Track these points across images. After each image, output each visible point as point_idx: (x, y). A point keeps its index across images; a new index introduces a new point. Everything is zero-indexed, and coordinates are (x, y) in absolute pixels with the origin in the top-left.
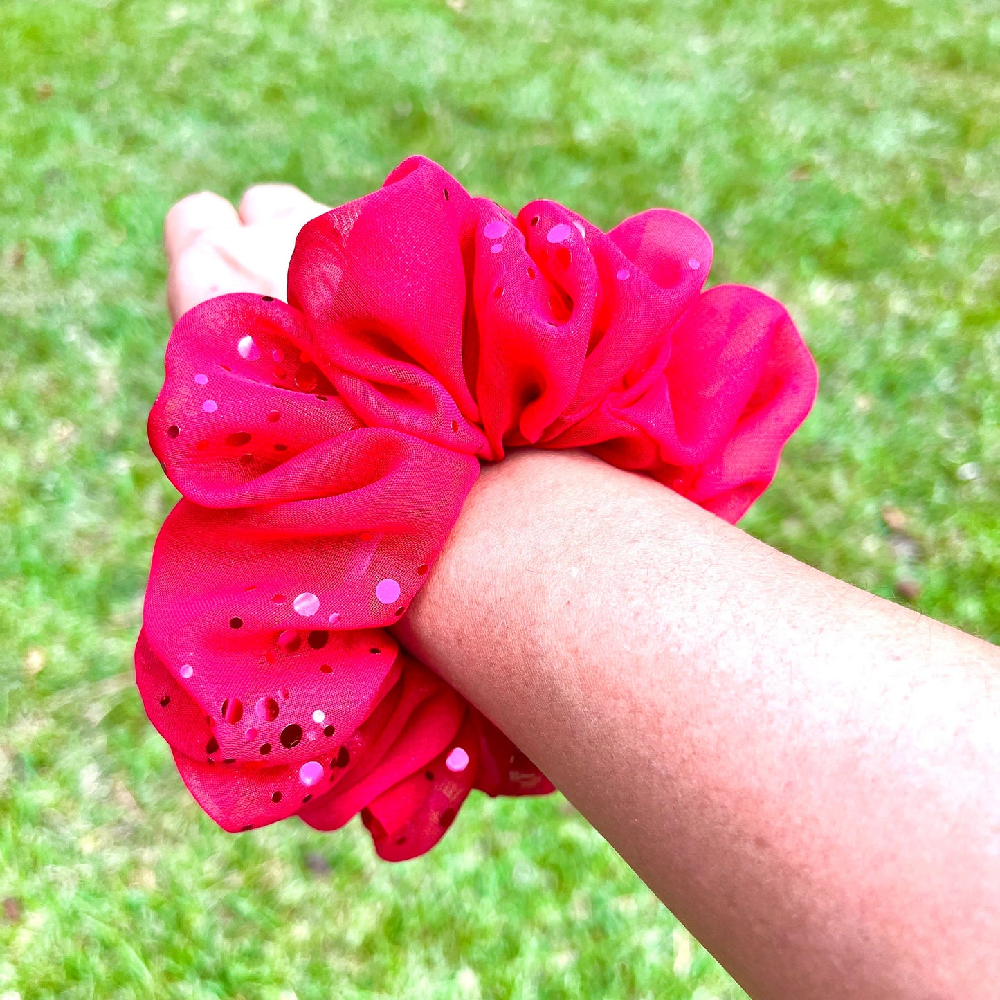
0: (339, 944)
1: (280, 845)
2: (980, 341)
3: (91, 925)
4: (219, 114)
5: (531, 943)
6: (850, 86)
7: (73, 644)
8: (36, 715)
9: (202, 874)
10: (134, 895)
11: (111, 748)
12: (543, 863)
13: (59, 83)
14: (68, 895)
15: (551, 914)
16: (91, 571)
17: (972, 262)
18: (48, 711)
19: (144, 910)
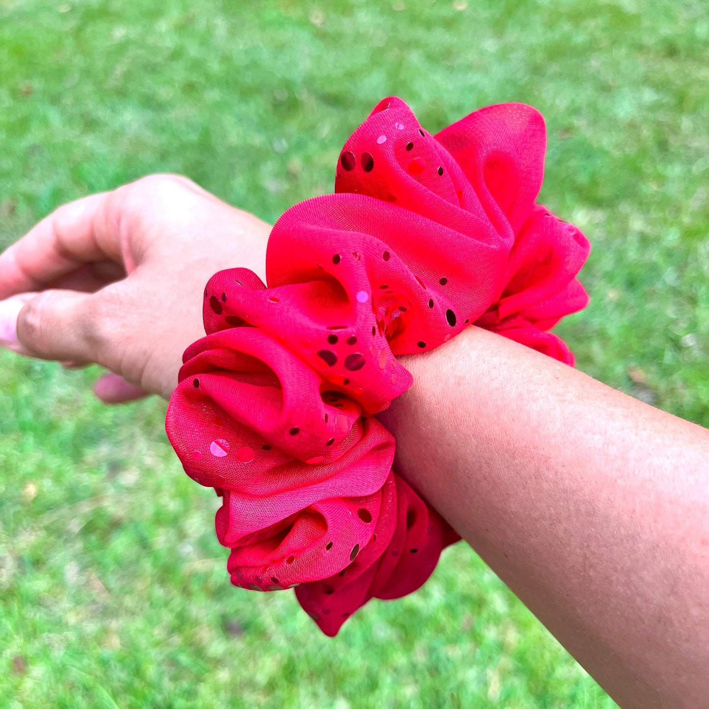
0: (250, 684)
1: (207, 615)
2: (696, 249)
3: (75, 673)
4: (150, 103)
5: (386, 680)
6: (598, 72)
7: (58, 478)
8: (33, 528)
9: (152, 636)
10: (106, 652)
11: (86, 550)
12: (393, 623)
13: (37, 84)
14: (59, 654)
15: (400, 659)
16: (68, 426)
17: (688, 193)
18: (42, 525)
19: (112, 663)
